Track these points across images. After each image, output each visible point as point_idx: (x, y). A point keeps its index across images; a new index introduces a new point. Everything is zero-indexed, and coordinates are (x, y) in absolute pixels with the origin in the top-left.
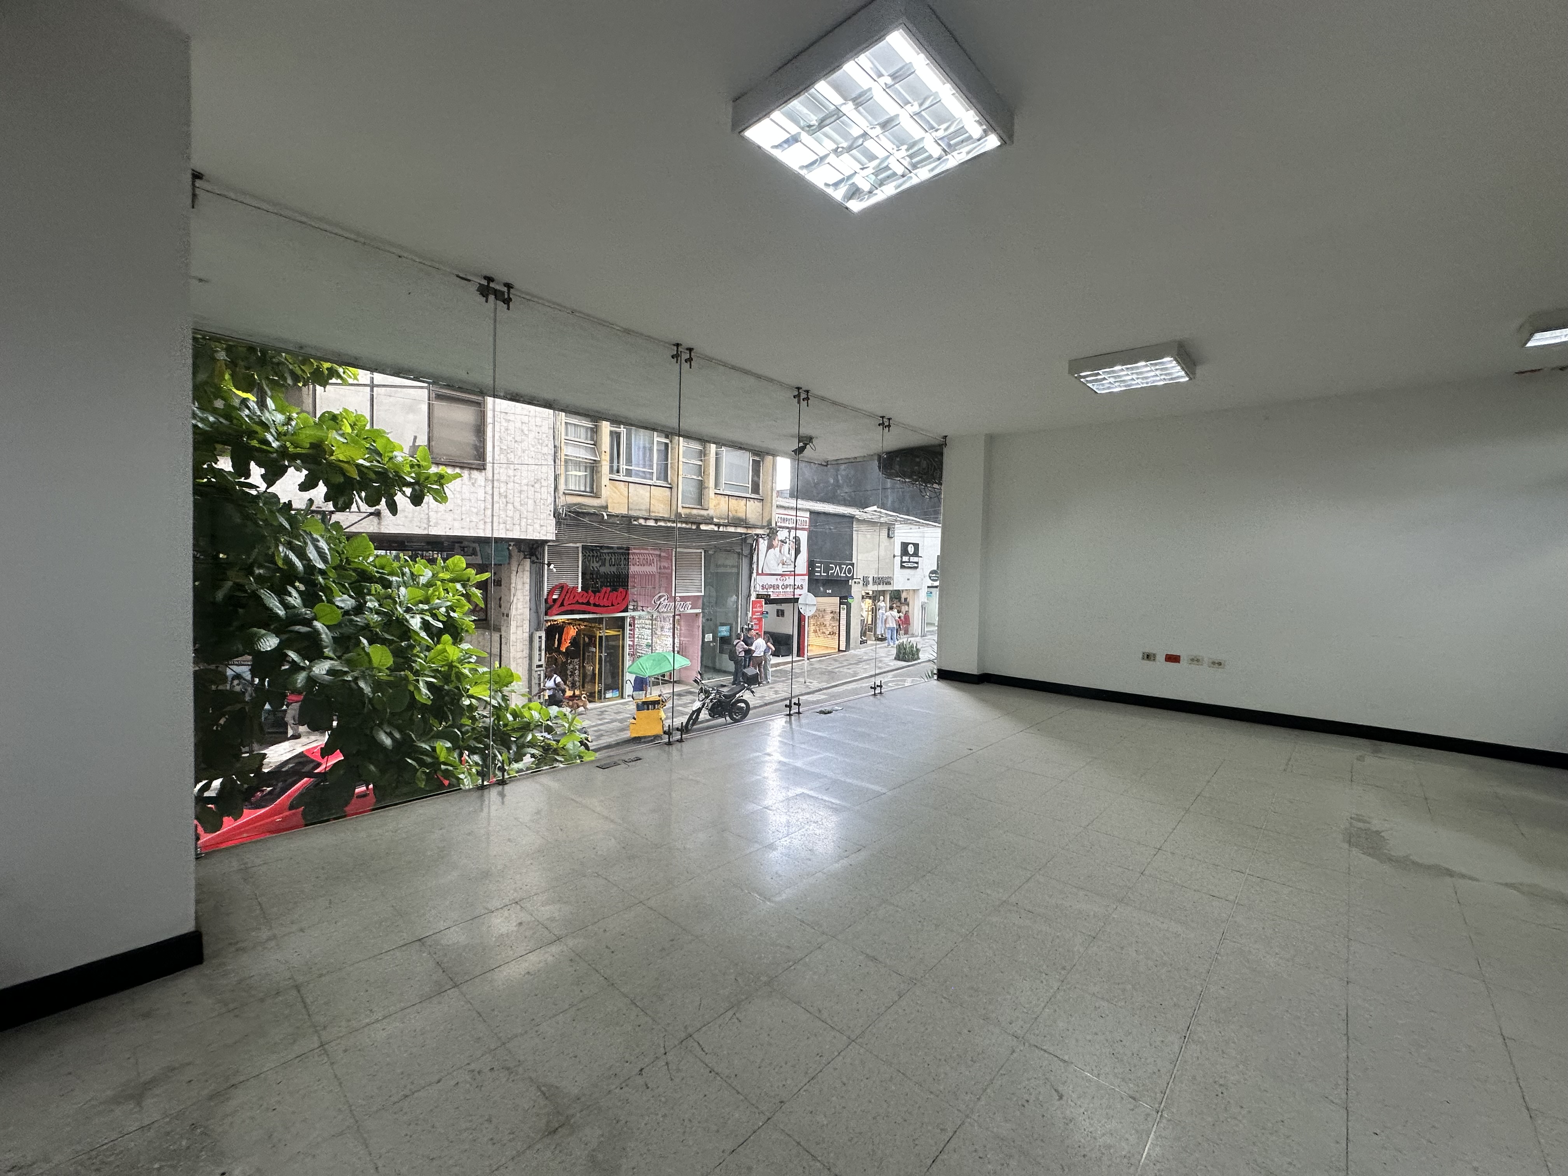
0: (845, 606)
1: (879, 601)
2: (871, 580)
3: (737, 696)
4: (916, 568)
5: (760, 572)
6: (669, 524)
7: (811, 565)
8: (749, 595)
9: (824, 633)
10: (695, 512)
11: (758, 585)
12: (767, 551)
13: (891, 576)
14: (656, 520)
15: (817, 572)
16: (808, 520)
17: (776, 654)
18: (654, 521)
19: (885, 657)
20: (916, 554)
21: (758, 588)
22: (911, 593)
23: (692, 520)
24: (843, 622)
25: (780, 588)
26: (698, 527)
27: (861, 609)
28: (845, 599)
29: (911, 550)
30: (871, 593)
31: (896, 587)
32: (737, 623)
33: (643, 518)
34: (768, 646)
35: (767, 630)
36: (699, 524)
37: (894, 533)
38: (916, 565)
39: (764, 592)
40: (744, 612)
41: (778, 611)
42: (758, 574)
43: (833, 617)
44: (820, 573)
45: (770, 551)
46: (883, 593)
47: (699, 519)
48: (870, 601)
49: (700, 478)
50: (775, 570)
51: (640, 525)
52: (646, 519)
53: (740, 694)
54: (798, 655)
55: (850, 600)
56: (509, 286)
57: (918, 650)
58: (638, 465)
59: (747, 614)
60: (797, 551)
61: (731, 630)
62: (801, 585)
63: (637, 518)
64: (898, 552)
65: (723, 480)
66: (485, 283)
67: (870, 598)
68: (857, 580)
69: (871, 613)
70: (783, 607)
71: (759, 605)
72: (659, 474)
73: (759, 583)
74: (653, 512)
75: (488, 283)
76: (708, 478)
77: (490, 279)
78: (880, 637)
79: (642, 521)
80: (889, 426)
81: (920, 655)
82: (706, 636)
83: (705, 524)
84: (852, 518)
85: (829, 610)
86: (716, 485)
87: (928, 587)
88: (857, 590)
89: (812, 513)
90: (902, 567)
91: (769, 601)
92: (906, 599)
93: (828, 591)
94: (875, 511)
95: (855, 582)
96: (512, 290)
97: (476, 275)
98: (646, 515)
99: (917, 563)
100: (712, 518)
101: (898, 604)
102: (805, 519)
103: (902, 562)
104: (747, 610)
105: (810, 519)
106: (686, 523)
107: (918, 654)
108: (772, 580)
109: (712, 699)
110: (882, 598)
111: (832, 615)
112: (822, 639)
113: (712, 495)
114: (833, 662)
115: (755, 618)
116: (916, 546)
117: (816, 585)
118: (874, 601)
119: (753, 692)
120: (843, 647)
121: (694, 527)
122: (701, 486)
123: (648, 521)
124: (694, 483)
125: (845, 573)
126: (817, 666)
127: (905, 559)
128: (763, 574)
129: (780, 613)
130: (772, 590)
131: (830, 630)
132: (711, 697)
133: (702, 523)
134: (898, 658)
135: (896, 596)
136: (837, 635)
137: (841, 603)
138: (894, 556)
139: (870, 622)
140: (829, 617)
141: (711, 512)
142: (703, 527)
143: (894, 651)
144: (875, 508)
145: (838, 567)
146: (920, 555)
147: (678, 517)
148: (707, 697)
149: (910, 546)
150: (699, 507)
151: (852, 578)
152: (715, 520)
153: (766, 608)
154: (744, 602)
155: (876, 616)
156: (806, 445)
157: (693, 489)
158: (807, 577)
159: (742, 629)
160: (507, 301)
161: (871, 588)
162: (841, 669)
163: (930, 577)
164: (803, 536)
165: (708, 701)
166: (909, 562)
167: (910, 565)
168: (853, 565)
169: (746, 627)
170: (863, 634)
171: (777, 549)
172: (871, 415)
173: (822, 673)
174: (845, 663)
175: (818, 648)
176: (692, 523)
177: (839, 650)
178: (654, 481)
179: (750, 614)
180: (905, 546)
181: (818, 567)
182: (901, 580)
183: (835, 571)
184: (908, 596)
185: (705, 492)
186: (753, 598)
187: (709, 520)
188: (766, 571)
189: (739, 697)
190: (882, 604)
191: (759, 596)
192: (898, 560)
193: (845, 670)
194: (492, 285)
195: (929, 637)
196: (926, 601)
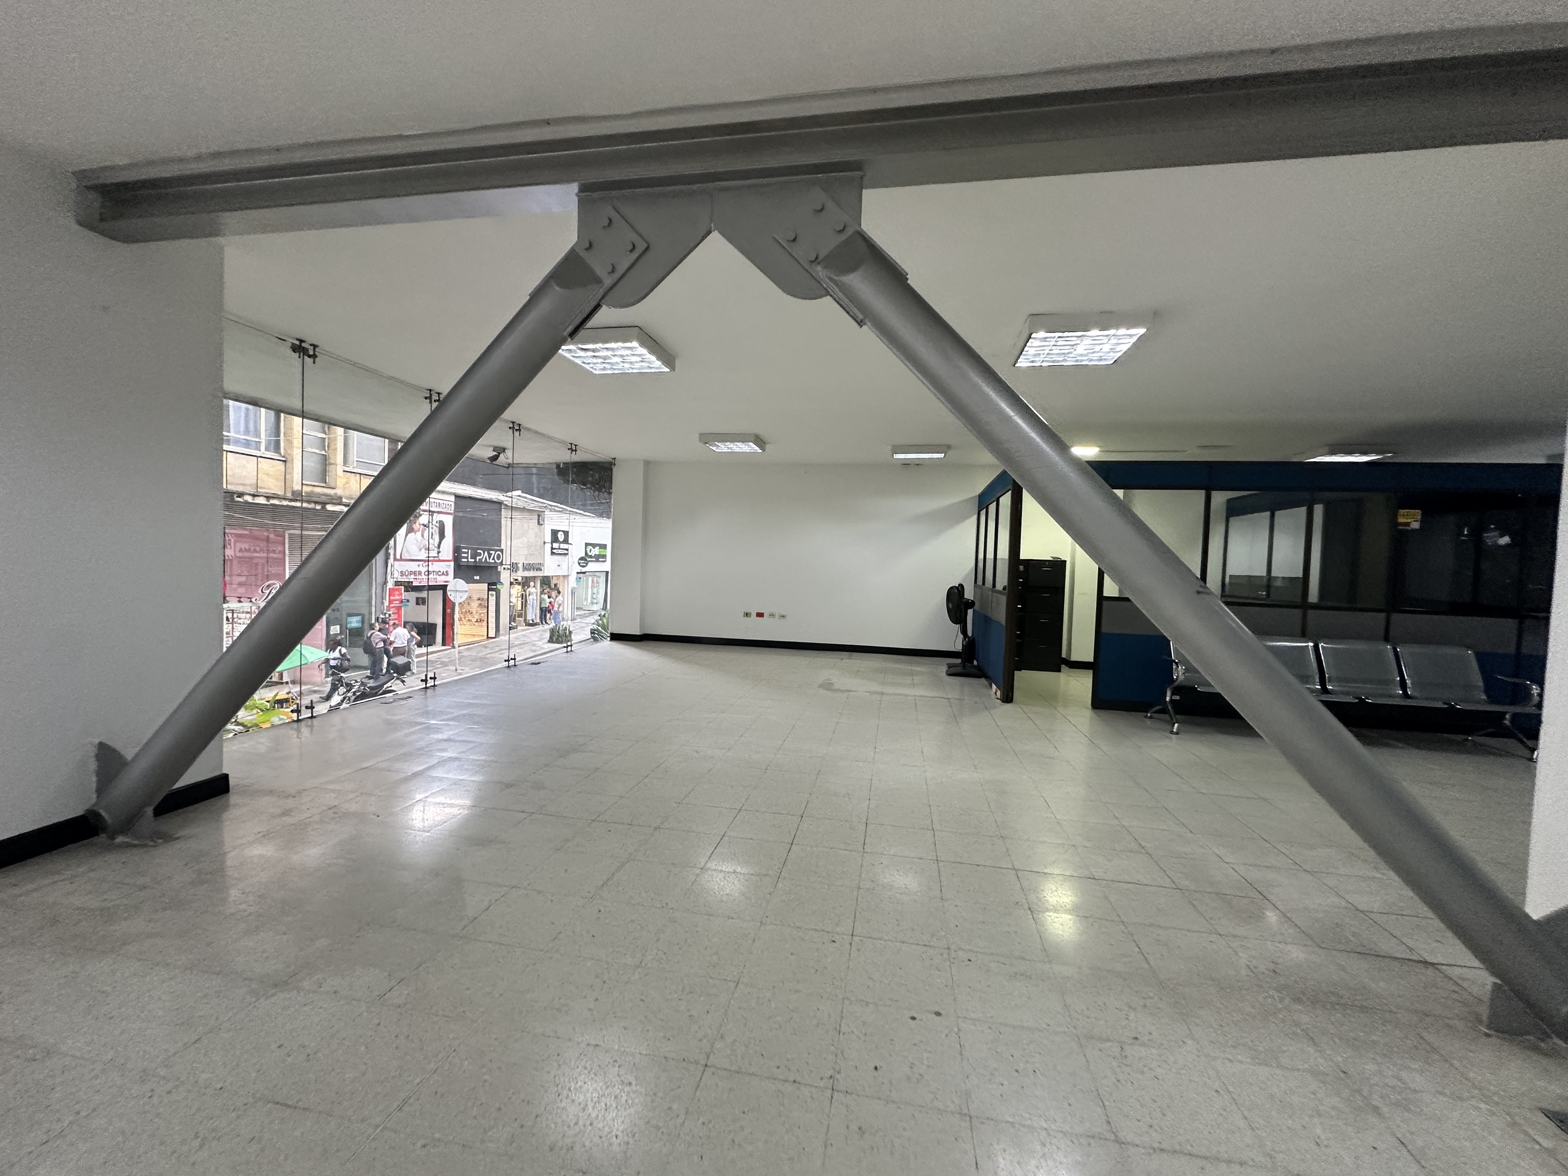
0: (494, 593)
1: (529, 587)
2: (520, 566)
3: (385, 686)
4: (567, 554)
5: (398, 557)
6: (285, 503)
7: (457, 550)
8: (385, 582)
9: (470, 620)
10: (318, 490)
11: (395, 571)
12: (406, 535)
13: (542, 562)
14: (268, 498)
15: (464, 558)
16: (453, 504)
17: (419, 645)
18: (265, 499)
19: (538, 641)
20: (566, 541)
21: (396, 575)
22: (561, 578)
23: (314, 499)
24: (492, 608)
25: (423, 574)
26: (324, 508)
27: (510, 595)
28: (493, 586)
29: (561, 537)
30: (520, 579)
31: (546, 572)
32: (370, 613)
33: (250, 495)
34: (412, 636)
35: (407, 620)
36: (324, 504)
37: (544, 520)
38: (566, 552)
39: (405, 579)
40: (379, 599)
41: (417, 599)
42: (395, 559)
43: (480, 605)
44: (467, 558)
45: (409, 535)
46: (534, 578)
47: (323, 499)
48: (520, 587)
49: (323, 453)
50: (417, 555)
51: (246, 502)
52: (254, 496)
53: (389, 684)
54: (444, 644)
55: (499, 586)
56: (315, 346)
57: (570, 632)
58: (238, 432)
59: (383, 603)
60: (442, 536)
61: (363, 622)
62: (447, 572)
63: (241, 495)
64: (548, 538)
65: (353, 457)
66: (297, 343)
67: (519, 584)
68: (506, 567)
69: (520, 599)
70: (424, 594)
71: (397, 593)
72: (268, 443)
73: (397, 570)
74: (261, 488)
75: (301, 343)
76: (335, 454)
77: (302, 341)
78: (531, 622)
79: (249, 499)
80: (576, 450)
81: (573, 637)
82: (332, 628)
83: (333, 504)
84: (500, 503)
85: (475, 597)
86: (345, 462)
87: (578, 573)
88: (505, 576)
89: (457, 497)
90: (553, 553)
91: (409, 587)
92: (556, 585)
93: (475, 578)
94: (519, 496)
95: (504, 569)
96: (317, 349)
97: (290, 337)
98: (252, 491)
99: (567, 550)
100: (341, 498)
101: (548, 590)
102: (450, 503)
103: (552, 548)
104: (383, 598)
105: (455, 503)
106: (309, 502)
107: (570, 636)
108: (413, 567)
109: (354, 693)
110: (532, 584)
111: (479, 602)
112: (468, 627)
113: (340, 472)
114: (483, 649)
115: (393, 607)
116: (566, 533)
117: (463, 570)
118: (523, 587)
119: (403, 682)
120: (492, 633)
121: (318, 507)
122: (325, 462)
123: (256, 498)
124: (315, 459)
125: (493, 559)
126: (465, 654)
127: (555, 545)
128: (401, 560)
129: (420, 602)
130: (413, 576)
131: (477, 617)
132: (353, 690)
133: (328, 503)
134: (551, 641)
135: (546, 581)
136: (485, 622)
137: (489, 590)
138: (545, 543)
139: (519, 608)
140: (475, 604)
141: (339, 492)
142: (330, 507)
143: (547, 635)
144: (519, 492)
145: (486, 553)
146: (570, 542)
147: (297, 496)
148: (348, 691)
149: (560, 533)
150: (323, 485)
151: (501, 564)
152: (344, 500)
153: (405, 595)
154: (379, 591)
155: (526, 601)
156: (499, 454)
157: (312, 464)
158: (452, 563)
159: (377, 619)
160: (314, 356)
161: (520, 574)
162: (493, 655)
163: (579, 563)
164: (448, 521)
165: (350, 694)
166: (559, 549)
167: (560, 551)
168: (502, 551)
169: (382, 616)
170: (512, 619)
171: (419, 534)
172: (562, 442)
173: (474, 660)
174: (497, 649)
175: (463, 636)
176: (316, 503)
177: (488, 637)
178: (263, 452)
179: (386, 603)
180: (554, 533)
181: (465, 553)
182: (552, 567)
183: (483, 557)
184: (558, 582)
185: (330, 468)
186: (390, 585)
187: (338, 501)
188: (406, 556)
189: (388, 687)
190: (532, 590)
191: (397, 583)
192: (548, 547)
193: (497, 655)
194: (303, 345)
195: (579, 620)
196: (576, 586)
